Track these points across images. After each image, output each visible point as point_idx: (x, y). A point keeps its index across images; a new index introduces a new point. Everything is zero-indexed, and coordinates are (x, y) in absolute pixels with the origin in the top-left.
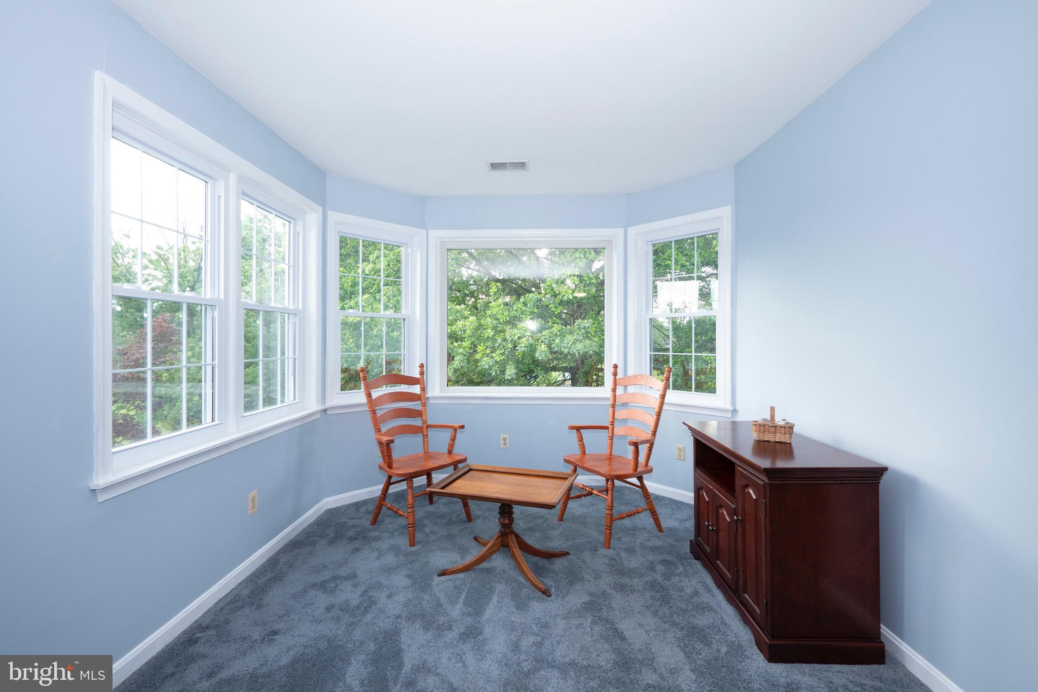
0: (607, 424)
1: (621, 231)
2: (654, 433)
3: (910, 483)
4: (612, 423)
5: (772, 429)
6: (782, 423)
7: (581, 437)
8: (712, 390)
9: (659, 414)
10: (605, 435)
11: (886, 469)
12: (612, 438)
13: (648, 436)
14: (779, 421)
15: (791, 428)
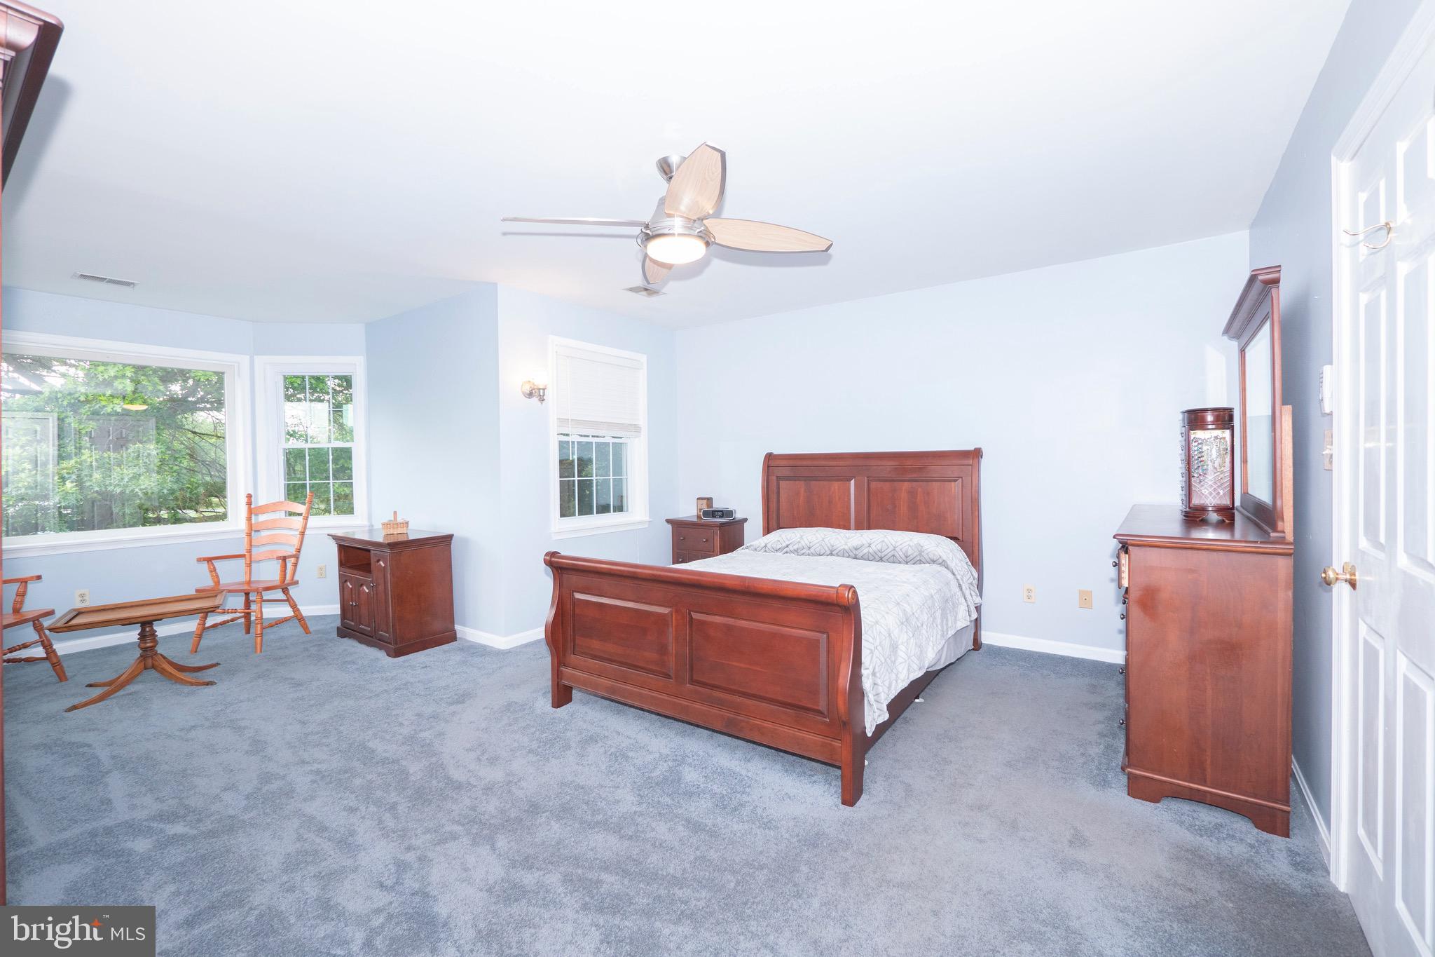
0: (243, 552)
1: (247, 358)
2: (299, 550)
3: (465, 541)
4: (249, 551)
5: (396, 526)
6: (402, 521)
7: (215, 570)
8: (350, 511)
9: (303, 534)
10: (241, 563)
11: (453, 535)
12: (249, 565)
13: (293, 551)
14: (399, 520)
15: (407, 523)
